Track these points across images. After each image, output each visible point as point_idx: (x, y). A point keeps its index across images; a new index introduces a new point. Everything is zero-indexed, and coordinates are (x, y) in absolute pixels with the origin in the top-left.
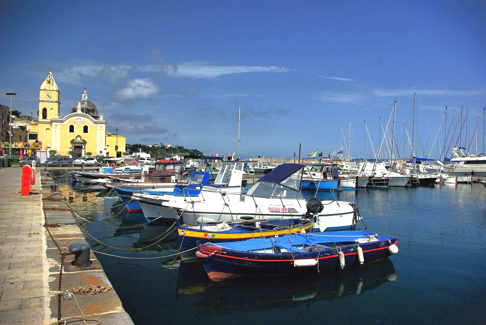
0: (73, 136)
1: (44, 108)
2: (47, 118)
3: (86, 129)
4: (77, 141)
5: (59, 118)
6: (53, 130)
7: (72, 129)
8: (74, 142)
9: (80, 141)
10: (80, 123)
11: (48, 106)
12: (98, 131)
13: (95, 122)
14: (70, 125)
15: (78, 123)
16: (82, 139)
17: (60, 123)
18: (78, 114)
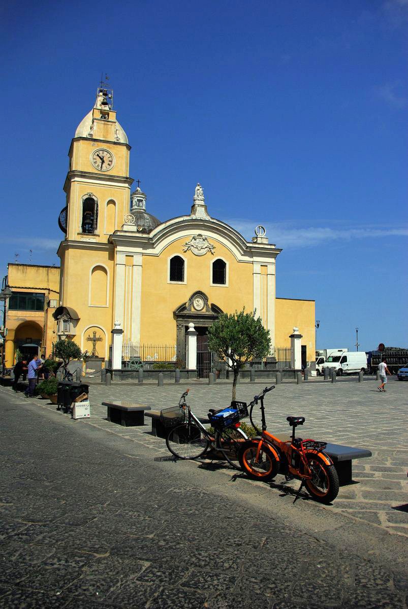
0: (181, 293)
1: (87, 197)
2: (96, 232)
3: (219, 272)
4: (193, 310)
5: (138, 231)
6: (120, 270)
7: (177, 269)
8: (185, 312)
9: (204, 310)
10: (203, 251)
11: (101, 192)
12: (257, 278)
13: (247, 247)
14: (173, 256)
15: (196, 251)
16: (209, 303)
17: (140, 250)
18: (196, 220)
